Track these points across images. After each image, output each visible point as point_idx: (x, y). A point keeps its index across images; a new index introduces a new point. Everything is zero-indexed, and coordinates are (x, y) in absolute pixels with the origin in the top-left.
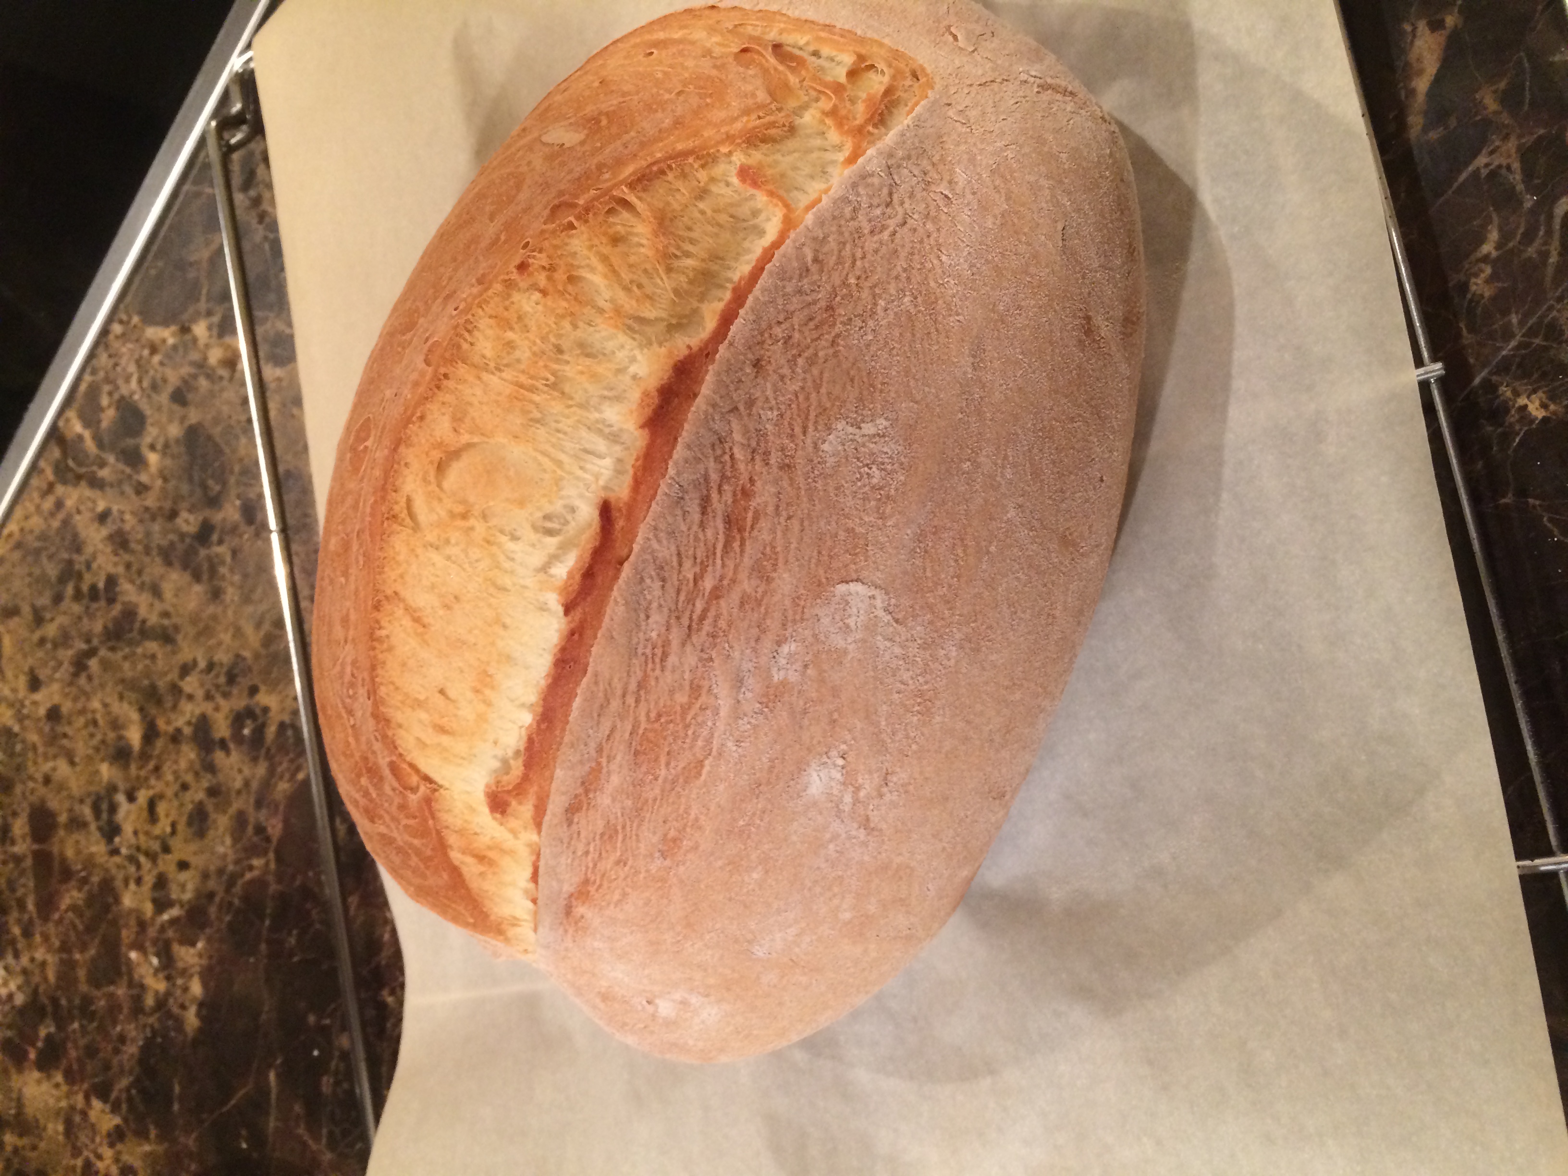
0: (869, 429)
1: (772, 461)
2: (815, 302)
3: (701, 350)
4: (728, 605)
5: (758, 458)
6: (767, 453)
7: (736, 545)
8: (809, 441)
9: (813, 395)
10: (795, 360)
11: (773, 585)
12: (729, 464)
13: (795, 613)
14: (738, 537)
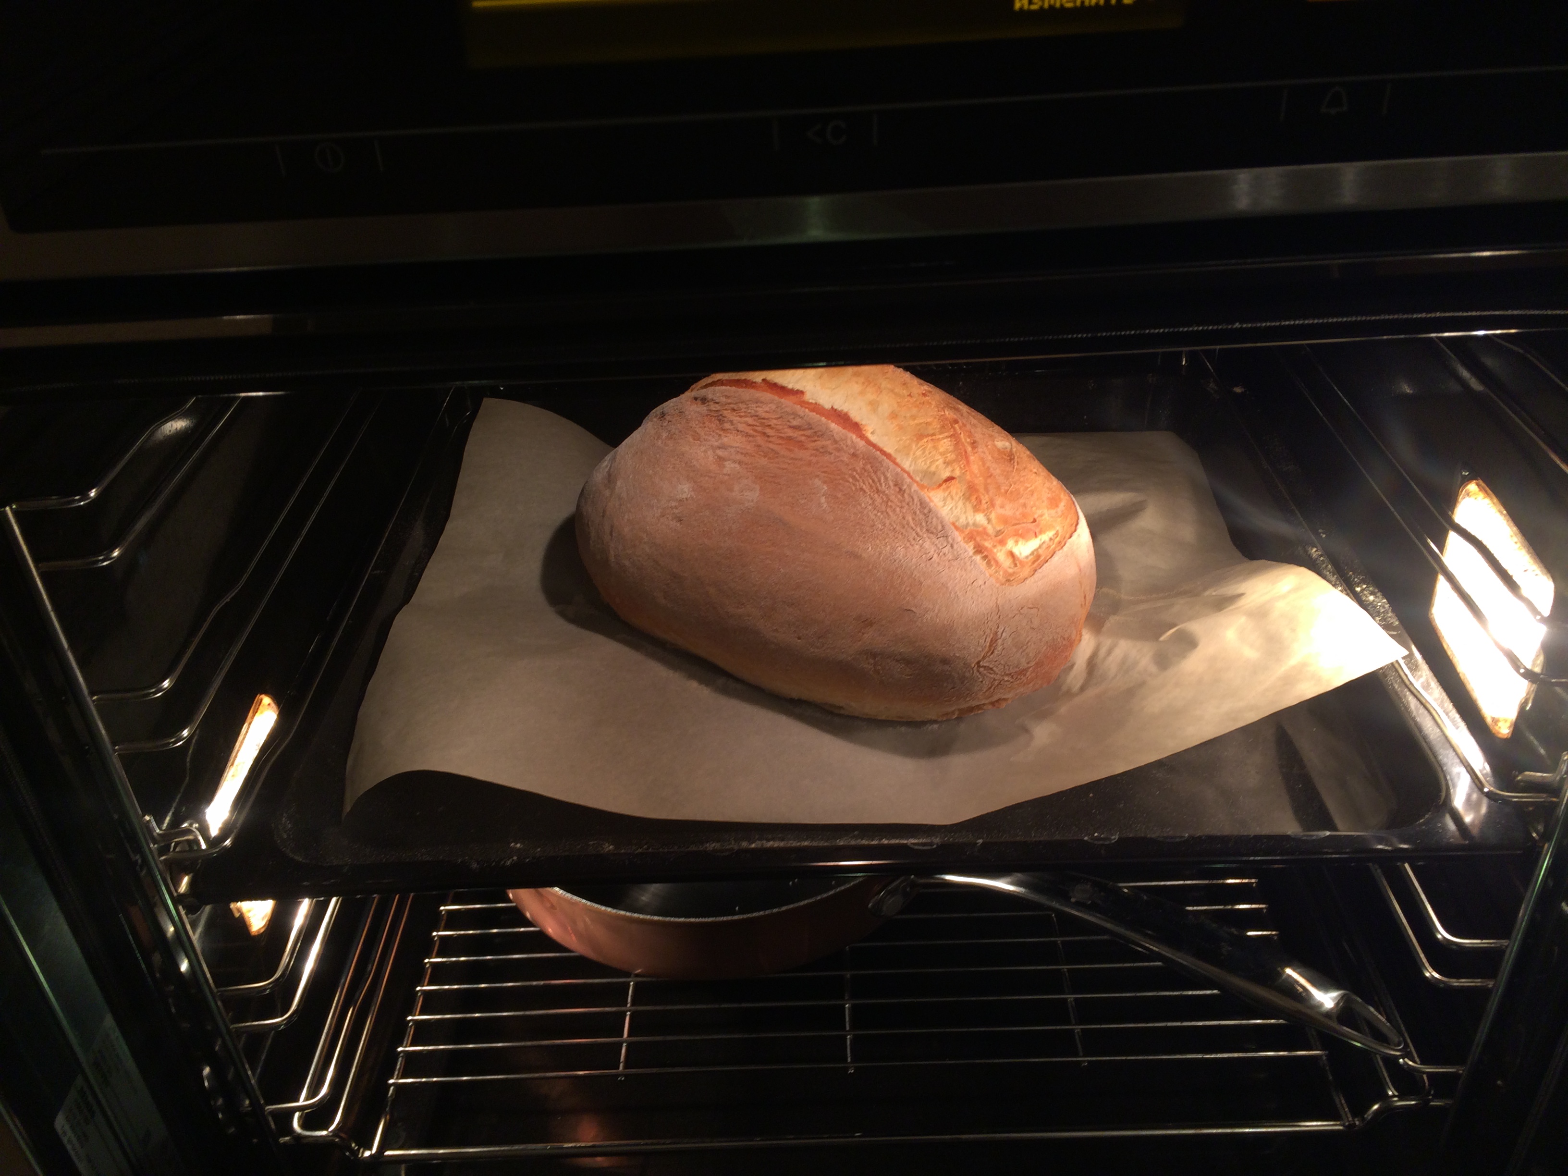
0: (823, 500)
1: (812, 458)
2: (881, 484)
3: (864, 435)
4: (760, 440)
5: (814, 452)
6: (816, 456)
7: (780, 441)
8: (819, 473)
9: (839, 477)
10: (854, 471)
11: (763, 458)
12: (813, 439)
13: (750, 468)
14: (783, 442)
